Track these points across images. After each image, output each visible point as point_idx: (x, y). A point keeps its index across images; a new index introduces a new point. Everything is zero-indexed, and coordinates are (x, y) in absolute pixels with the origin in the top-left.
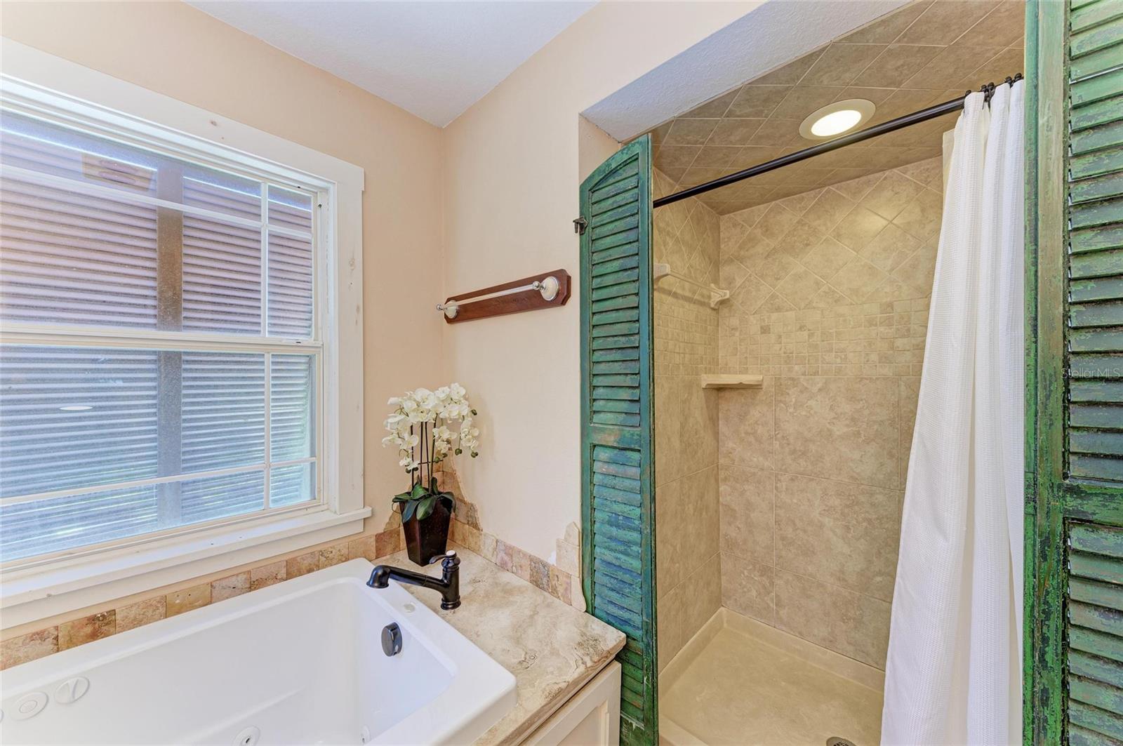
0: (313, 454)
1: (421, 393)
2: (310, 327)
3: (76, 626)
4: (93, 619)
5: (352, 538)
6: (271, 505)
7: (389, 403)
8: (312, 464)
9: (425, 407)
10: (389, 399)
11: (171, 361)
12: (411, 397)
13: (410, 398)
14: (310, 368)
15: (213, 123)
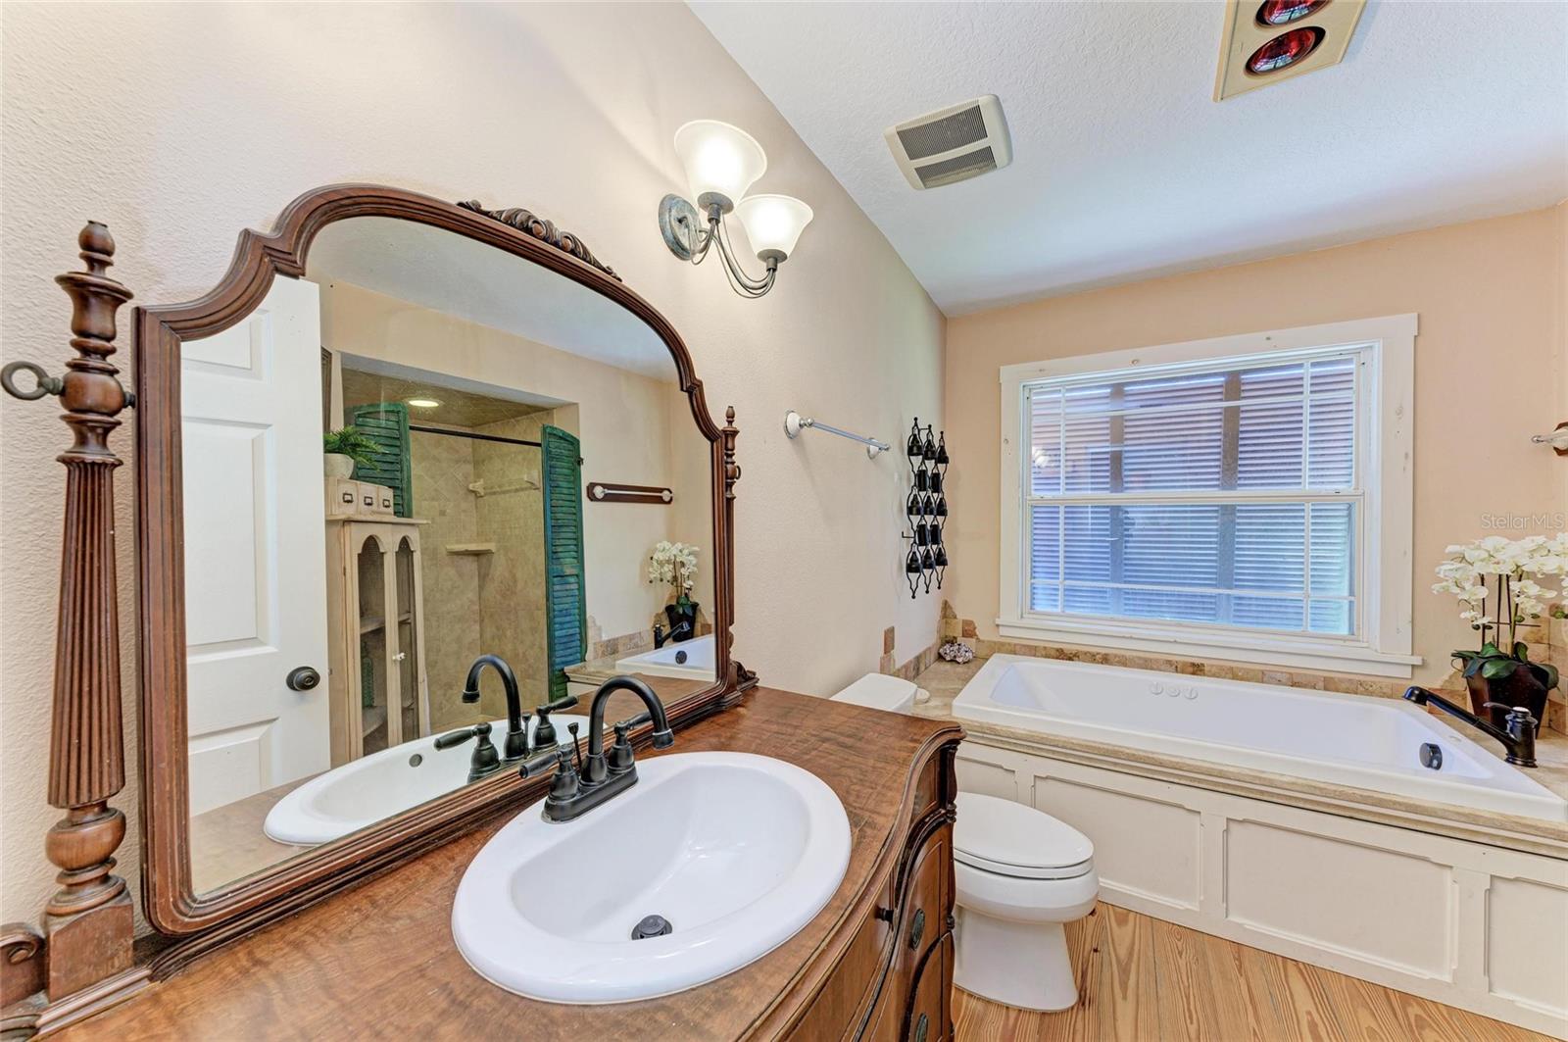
0: (1351, 593)
1: (1490, 543)
2: (1350, 475)
3: (1185, 664)
4: (1193, 665)
5: (1397, 681)
6: (1310, 629)
7: (1447, 551)
8: (1351, 602)
9: (1499, 556)
10: (1446, 547)
11: (1228, 511)
12: (1480, 546)
13: (1479, 548)
14: (1349, 516)
15: (1268, 339)
